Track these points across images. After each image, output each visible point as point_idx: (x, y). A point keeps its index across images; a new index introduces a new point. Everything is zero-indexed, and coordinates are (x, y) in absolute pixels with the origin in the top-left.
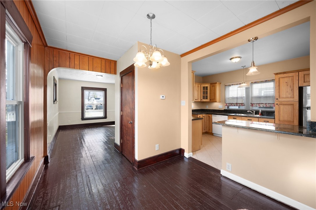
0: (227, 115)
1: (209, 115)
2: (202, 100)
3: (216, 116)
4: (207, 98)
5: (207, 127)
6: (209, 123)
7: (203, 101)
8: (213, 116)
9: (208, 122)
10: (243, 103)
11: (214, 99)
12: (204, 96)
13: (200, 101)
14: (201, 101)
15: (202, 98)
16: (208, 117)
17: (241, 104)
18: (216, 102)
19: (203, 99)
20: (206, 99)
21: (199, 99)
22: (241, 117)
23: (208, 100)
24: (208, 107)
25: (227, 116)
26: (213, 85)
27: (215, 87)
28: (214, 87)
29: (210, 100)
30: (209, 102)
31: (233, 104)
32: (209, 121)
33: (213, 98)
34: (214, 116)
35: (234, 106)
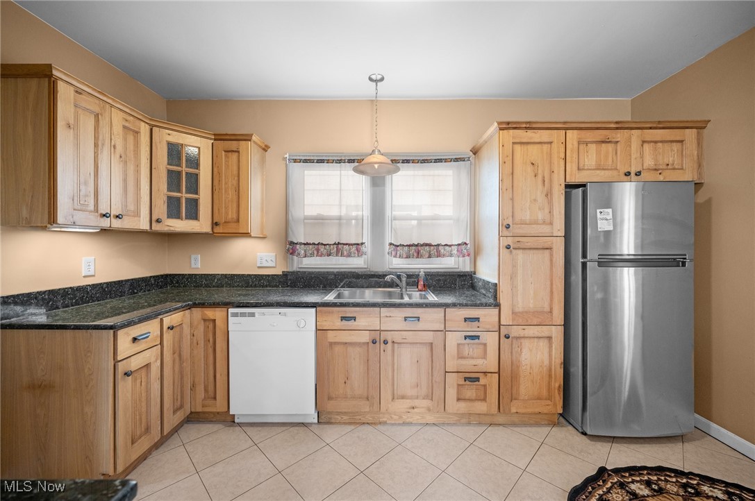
0: (314, 305)
1: (210, 313)
2: (158, 221)
3: (253, 315)
4: (193, 214)
5: (193, 387)
6: (206, 357)
7: (166, 229)
8: (235, 315)
9: (200, 352)
10: (362, 244)
11: (238, 221)
12: (179, 199)
13: (144, 225)
14: (156, 227)
15: (161, 209)
16: (201, 327)
17: (354, 249)
18: (247, 235)
19: (170, 216)
20: (188, 218)
21: (137, 214)
22: (377, 309)
23: (202, 225)
24: (197, 263)
25: (313, 310)
26: (233, 145)
27: (243, 159)
28: (235, 156)
29: (215, 224)
30: (206, 234)
31: (322, 249)
32: (206, 350)
33: (232, 215)
34: (243, 315)
35: (329, 255)
